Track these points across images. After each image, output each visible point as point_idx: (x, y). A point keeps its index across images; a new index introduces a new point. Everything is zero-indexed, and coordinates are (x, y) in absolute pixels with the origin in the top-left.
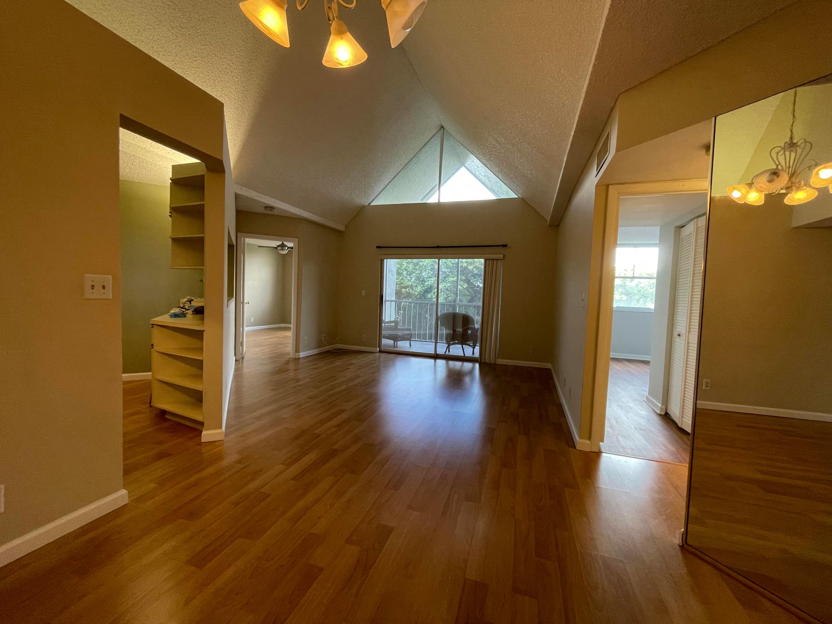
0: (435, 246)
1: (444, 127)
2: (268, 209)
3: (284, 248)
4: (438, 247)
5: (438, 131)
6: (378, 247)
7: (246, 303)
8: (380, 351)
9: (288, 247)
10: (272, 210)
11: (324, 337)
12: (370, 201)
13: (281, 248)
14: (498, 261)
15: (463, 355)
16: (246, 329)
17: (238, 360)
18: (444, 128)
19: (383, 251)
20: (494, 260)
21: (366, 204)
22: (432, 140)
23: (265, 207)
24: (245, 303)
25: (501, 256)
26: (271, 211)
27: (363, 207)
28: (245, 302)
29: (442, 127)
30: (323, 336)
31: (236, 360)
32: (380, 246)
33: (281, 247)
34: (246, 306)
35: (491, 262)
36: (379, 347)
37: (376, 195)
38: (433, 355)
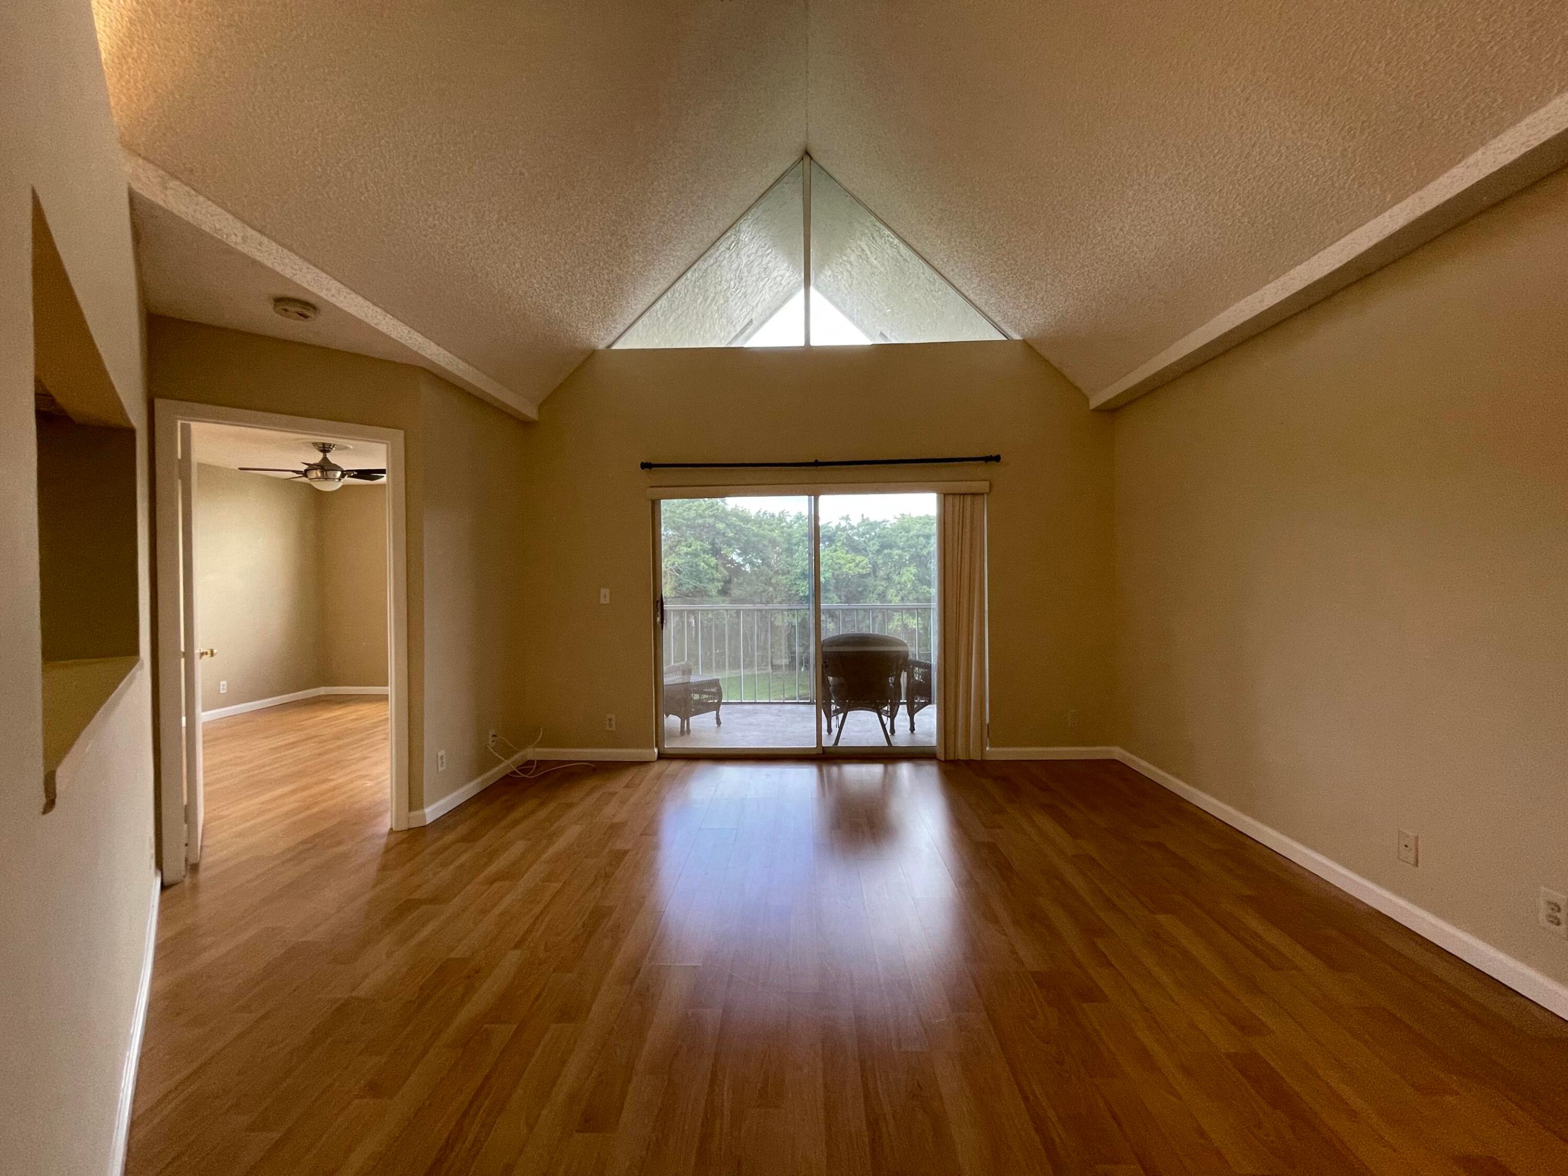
0: (811, 461)
1: (813, 155)
2: (293, 309)
3: (330, 474)
4: (816, 464)
5: (795, 164)
6: (645, 466)
7: (202, 654)
8: (662, 757)
9: (342, 471)
10: (308, 313)
11: (494, 736)
12: (612, 339)
13: (319, 475)
14: (977, 497)
15: (886, 745)
16: (203, 716)
17: (171, 886)
18: (811, 158)
19: (658, 475)
20: (964, 494)
21: (601, 346)
22: (775, 188)
23: (280, 301)
24: (197, 657)
25: (983, 486)
26: (306, 317)
27: (593, 354)
28: (197, 651)
29: (807, 153)
30: (492, 732)
31: (164, 887)
32: (650, 463)
33: (322, 472)
34: (200, 665)
35: (957, 502)
36: (657, 746)
37: (628, 322)
38: (814, 752)
